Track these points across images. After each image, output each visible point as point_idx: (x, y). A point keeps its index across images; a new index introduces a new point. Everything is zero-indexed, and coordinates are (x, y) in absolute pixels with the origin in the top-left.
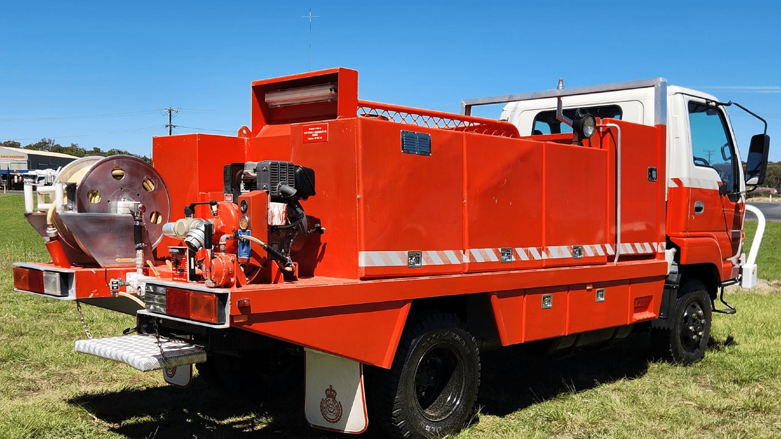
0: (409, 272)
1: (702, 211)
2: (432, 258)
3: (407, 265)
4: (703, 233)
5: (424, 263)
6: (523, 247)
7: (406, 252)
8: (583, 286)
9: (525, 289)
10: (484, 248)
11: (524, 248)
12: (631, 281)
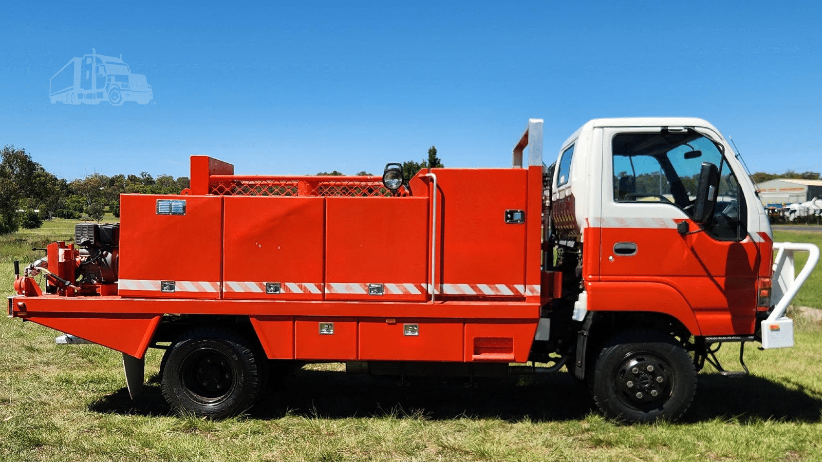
0: (163, 295)
1: (634, 254)
2: (185, 286)
3: (160, 290)
4: (652, 277)
5: (177, 289)
6: (295, 282)
7: (159, 282)
8: (382, 320)
9: (294, 316)
10: (244, 281)
11: (297, 284)
12: (464, 321)
